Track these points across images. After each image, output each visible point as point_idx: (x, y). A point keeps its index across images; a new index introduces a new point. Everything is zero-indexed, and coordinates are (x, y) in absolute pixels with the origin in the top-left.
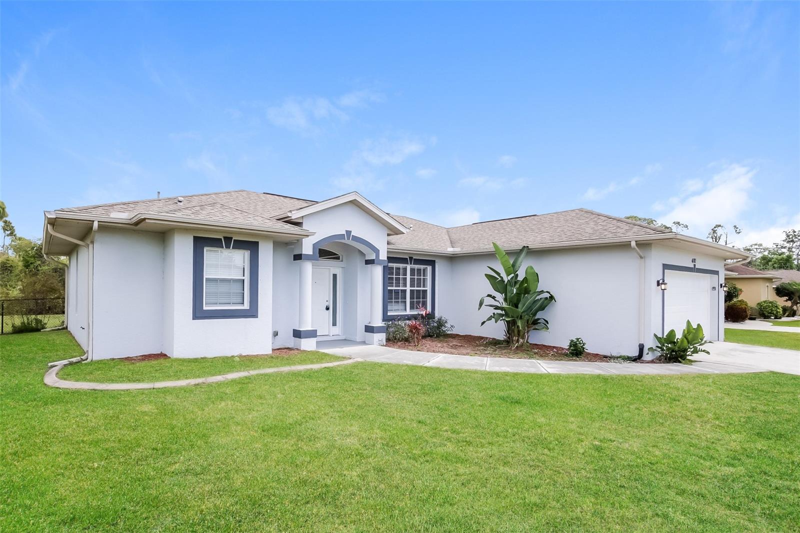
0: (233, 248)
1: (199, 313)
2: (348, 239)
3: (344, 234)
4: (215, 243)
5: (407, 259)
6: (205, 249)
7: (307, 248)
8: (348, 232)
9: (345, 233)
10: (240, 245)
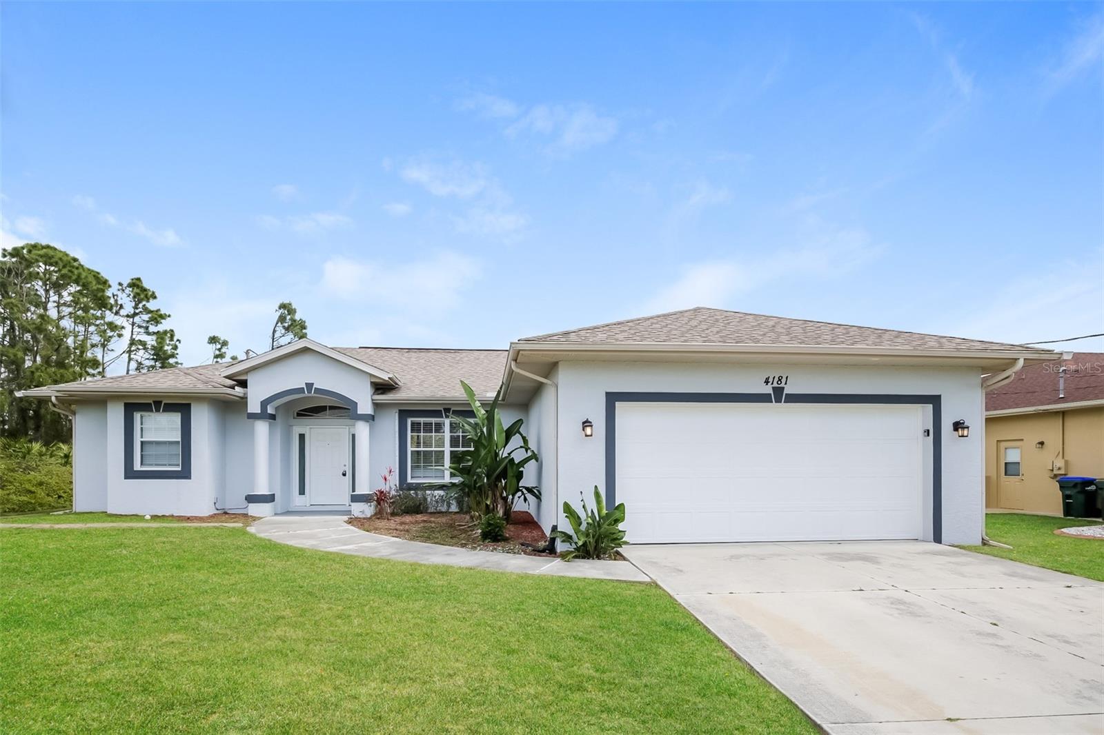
0: (164, 411)
1: (130, 473)
2: (309, 392)
3: (303, 388)
4: (145, 407)
5: (441, 411)
6: (135, 413)
7: (254, 407)
8: (309, 386)
9: (305, 387)
10: (170, 408)
